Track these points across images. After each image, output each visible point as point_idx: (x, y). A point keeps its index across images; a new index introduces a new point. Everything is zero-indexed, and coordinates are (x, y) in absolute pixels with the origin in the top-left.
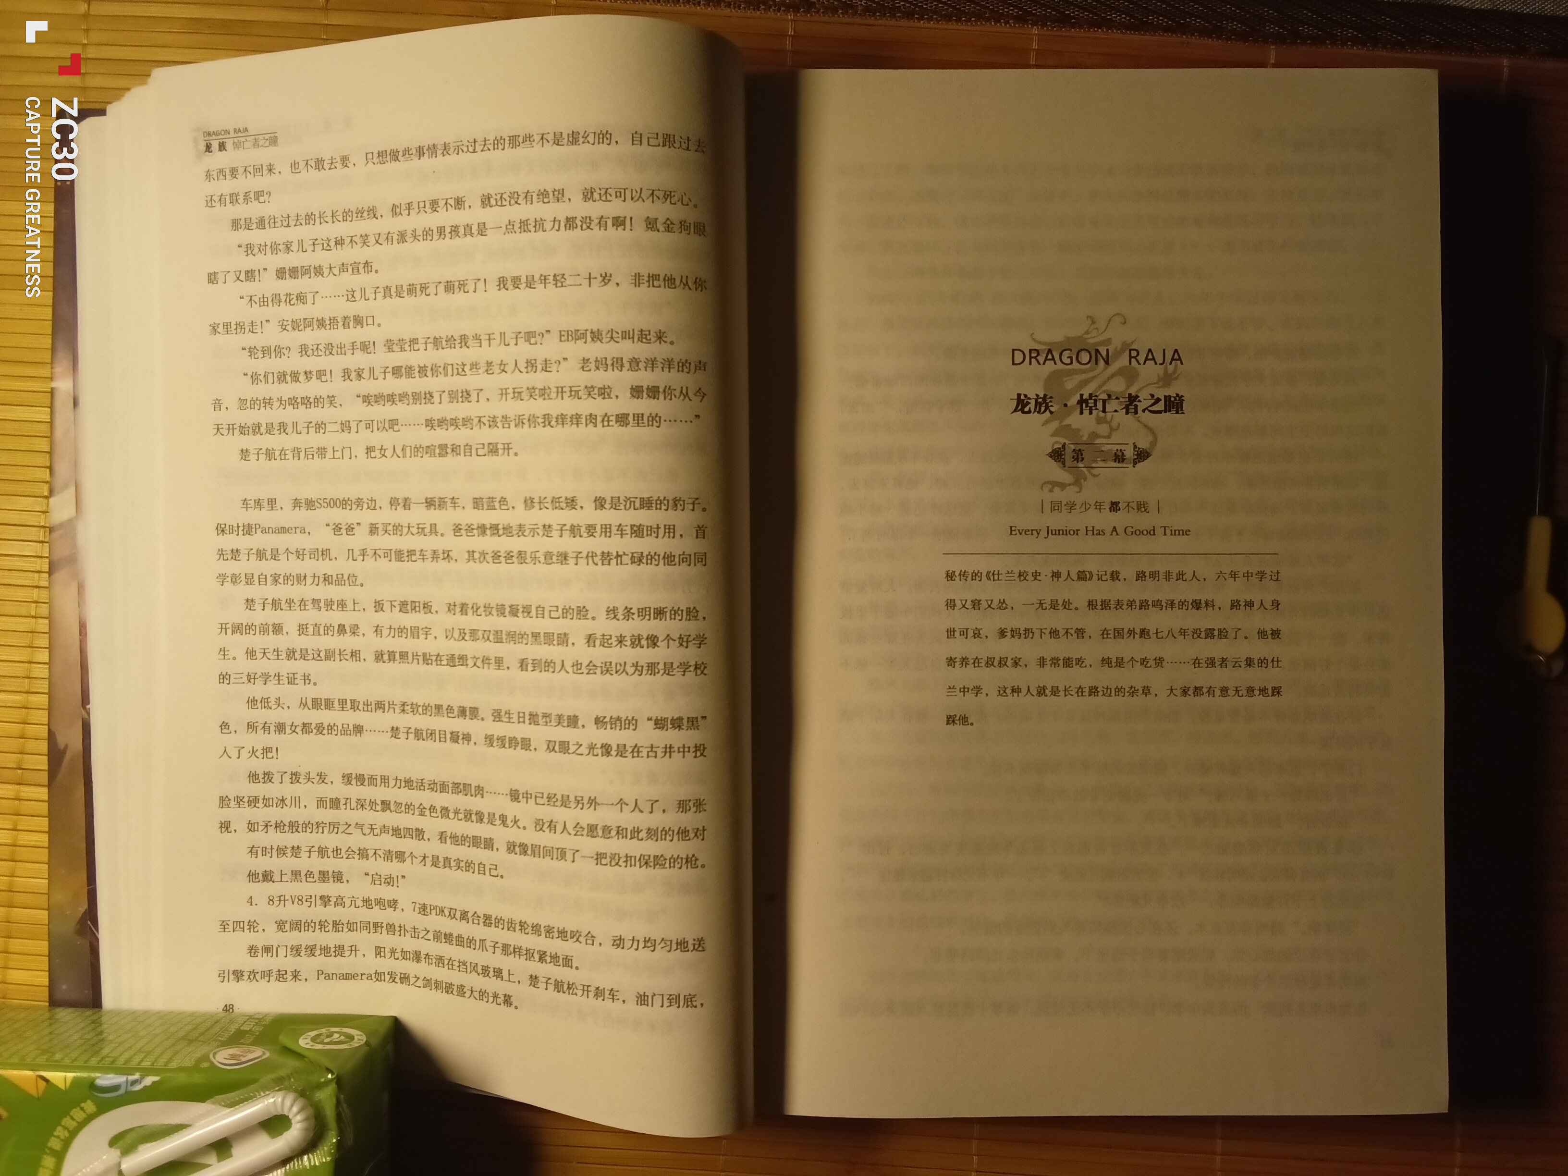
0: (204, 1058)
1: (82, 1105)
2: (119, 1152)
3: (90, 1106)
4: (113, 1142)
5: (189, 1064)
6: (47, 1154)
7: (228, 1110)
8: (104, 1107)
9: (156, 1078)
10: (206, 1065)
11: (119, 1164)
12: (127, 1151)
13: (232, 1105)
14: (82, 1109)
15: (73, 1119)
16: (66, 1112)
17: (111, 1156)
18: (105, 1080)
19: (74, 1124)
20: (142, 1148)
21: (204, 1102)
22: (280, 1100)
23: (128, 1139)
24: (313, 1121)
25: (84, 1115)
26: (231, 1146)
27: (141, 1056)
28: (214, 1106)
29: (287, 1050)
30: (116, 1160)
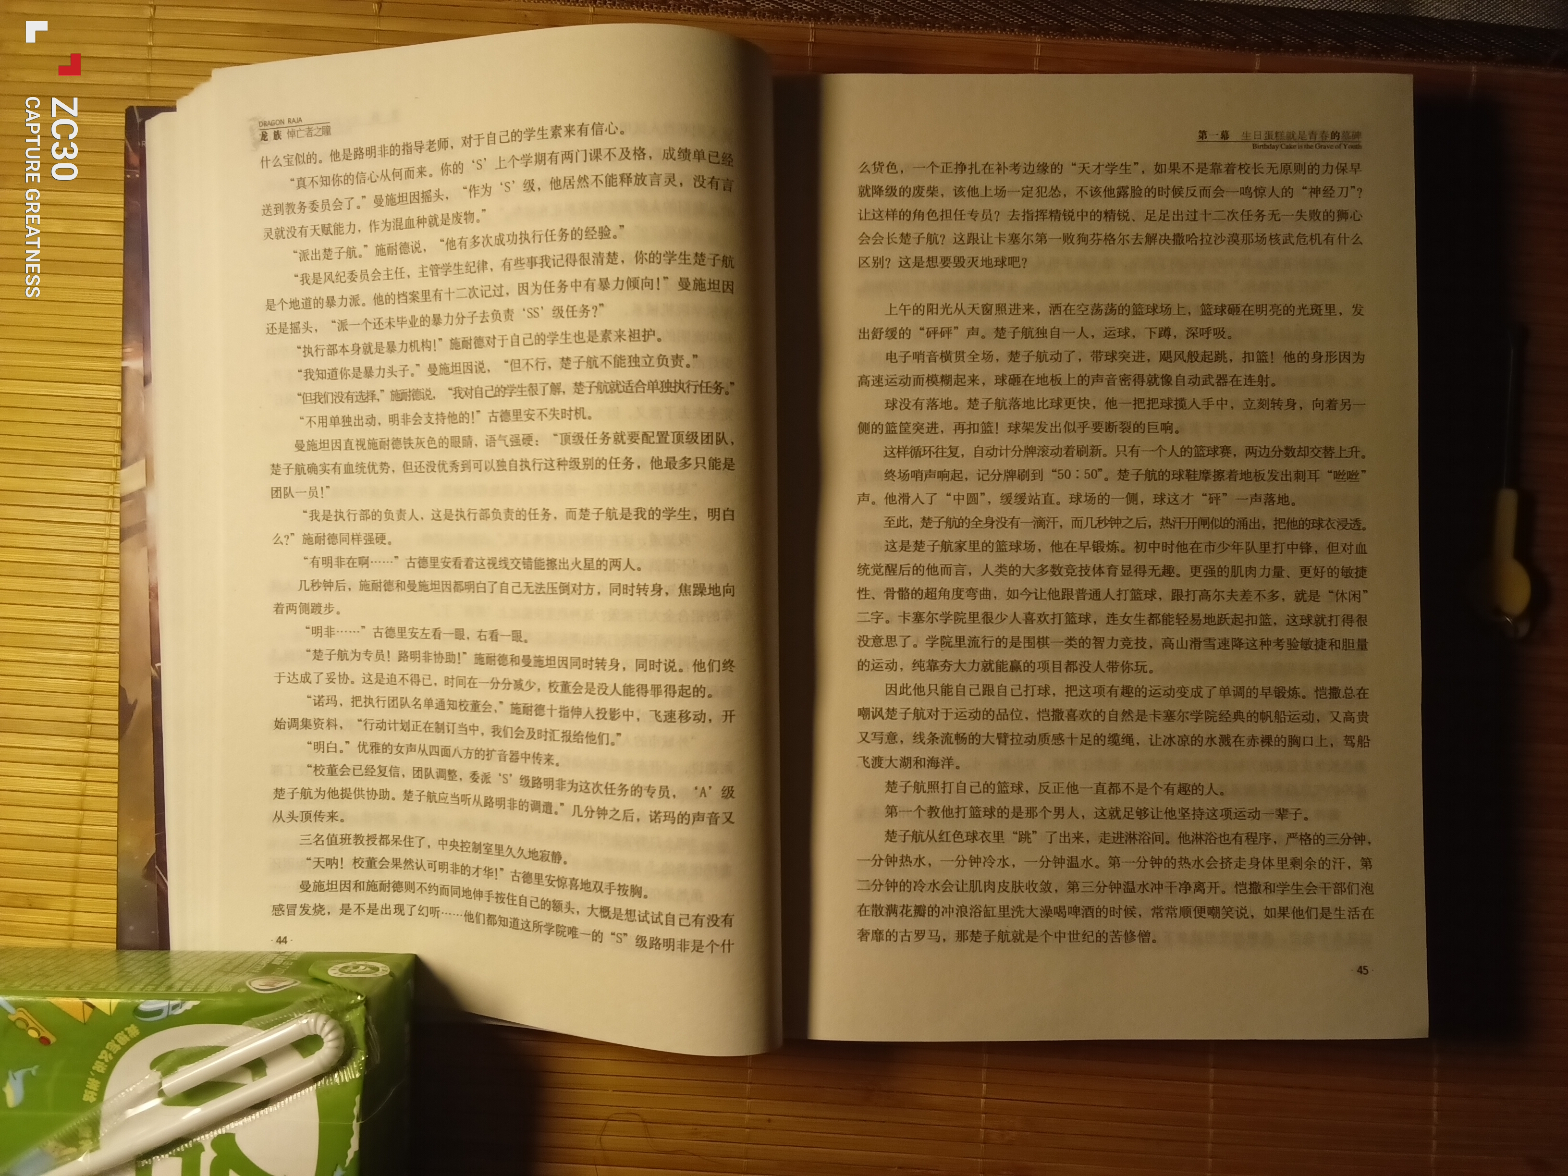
0: (243, 985)
1: (126, 1029)
2: (159, 1073)
3: (134, 1031)
4: (154, 1064)
5: (227, 990)
6: (92, 1077)
7: (265, 1032)
8: (147, 1030)
9: (197, 1002)
10: (243, 990)
11: (161, 1084)
12: (168, 1072)
13: (266, 1027)
14: (127, 1033)
15: (117, 1043)
16: (111, 1037)
17: (153, 1077)
18: (149, 1005)
19: (118, 1047)
20: (181, 1069)
21: (240, 1023)
22: (313, 1020)
23: (169, 1061)
24: (343, 1039)
25: (128, 1039)
26: (265, 1066)
27: (181, 983)
28: (250, 1028)
29: (316, 980)
30: (157, 1082)
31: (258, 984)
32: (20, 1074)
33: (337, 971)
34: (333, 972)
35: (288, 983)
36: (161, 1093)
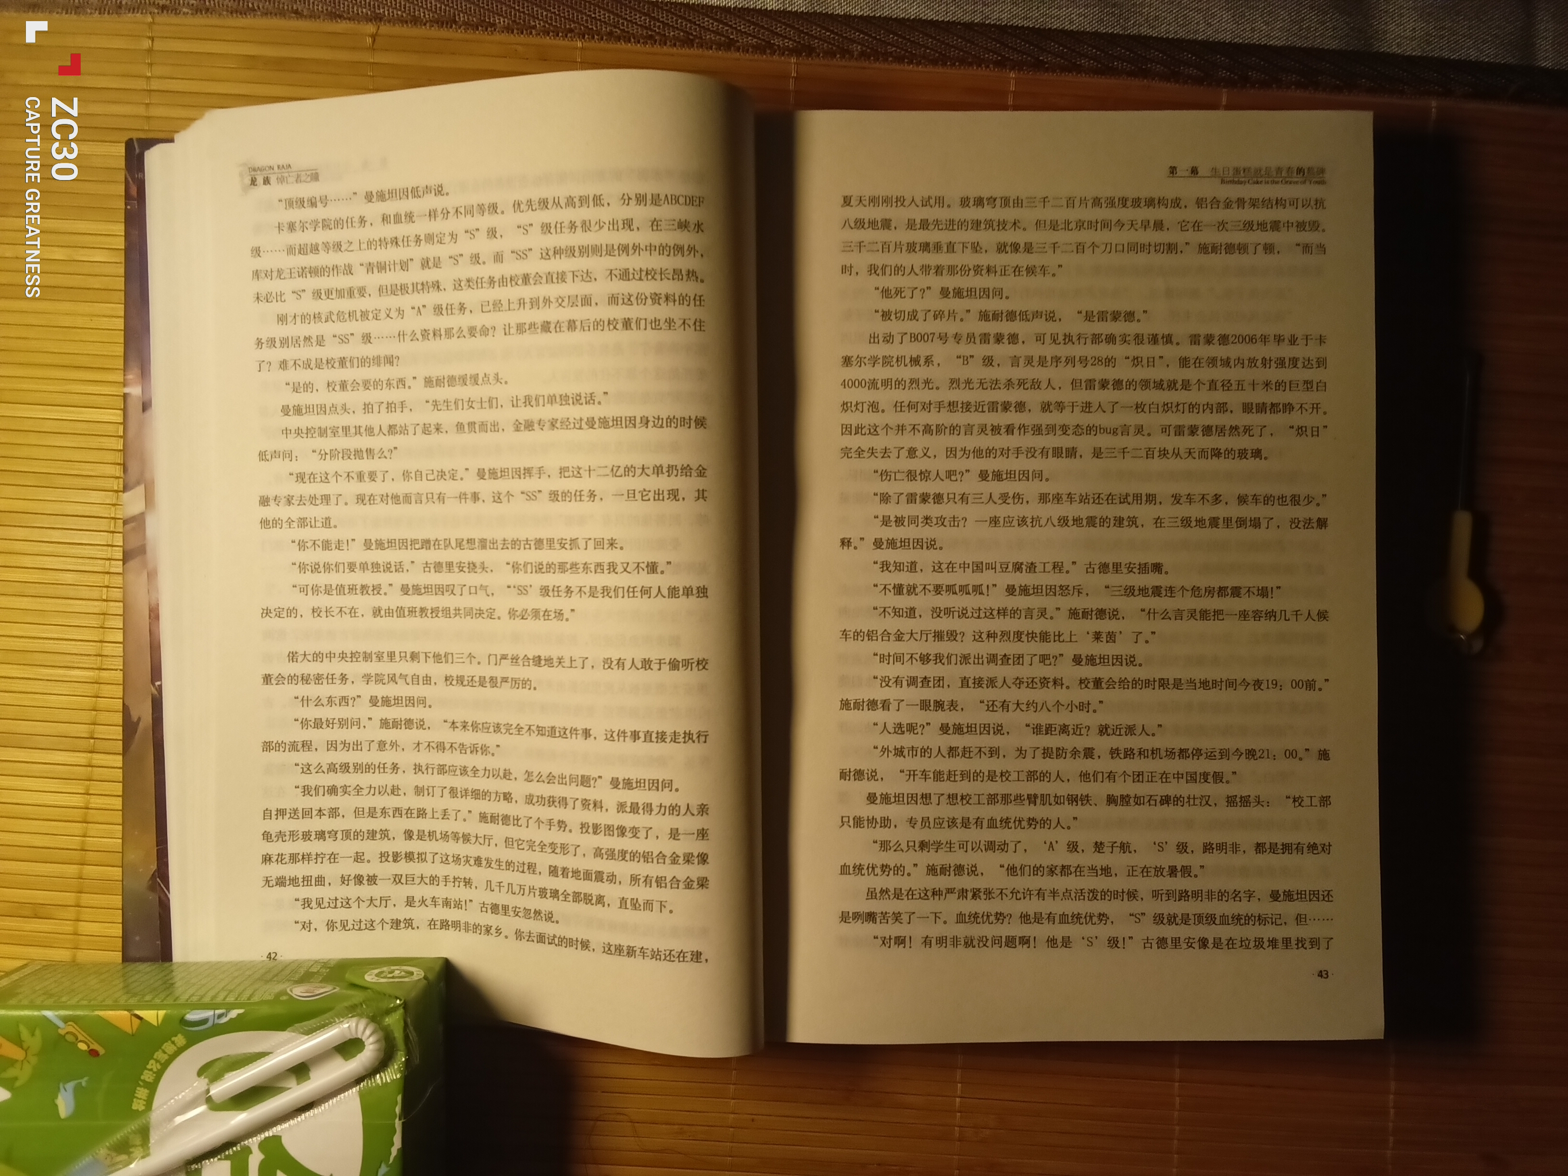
0: (283, 992)
1: (173, 1039)
2: (207, 1080)
3: (180, 1040)
4: (201, 1072)
5: (270, 998)
6: (140, 1086)
7: (306, 1037)
8: (193, 1040)
9: (241, 1011)
10: (284, 998)
11: (208, 1091)
12: (216, 1078)
13: (309, 1032)
14: (173, 1043)
15: (164, 1052)
16: (158, 1047)
17: (200, 1084)
18: (193, 1016)
19: (166, 1057)
20: (228, 1076)
21: (283, 1030)
22: (354, 1024)
23: (216, 1068)
24: (384, 1042)
25: (175, 1048)
26: (309, 1070)
27: (225, 993)
28: (293, 1034)
29: (354, 986)
30: (204, 1087)
31: (298, 991)
32: (70, 1086)
33: (373, 976)
34: (370, 977)
35: (327, 989)
36: (209, 1100)
